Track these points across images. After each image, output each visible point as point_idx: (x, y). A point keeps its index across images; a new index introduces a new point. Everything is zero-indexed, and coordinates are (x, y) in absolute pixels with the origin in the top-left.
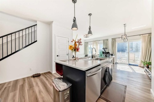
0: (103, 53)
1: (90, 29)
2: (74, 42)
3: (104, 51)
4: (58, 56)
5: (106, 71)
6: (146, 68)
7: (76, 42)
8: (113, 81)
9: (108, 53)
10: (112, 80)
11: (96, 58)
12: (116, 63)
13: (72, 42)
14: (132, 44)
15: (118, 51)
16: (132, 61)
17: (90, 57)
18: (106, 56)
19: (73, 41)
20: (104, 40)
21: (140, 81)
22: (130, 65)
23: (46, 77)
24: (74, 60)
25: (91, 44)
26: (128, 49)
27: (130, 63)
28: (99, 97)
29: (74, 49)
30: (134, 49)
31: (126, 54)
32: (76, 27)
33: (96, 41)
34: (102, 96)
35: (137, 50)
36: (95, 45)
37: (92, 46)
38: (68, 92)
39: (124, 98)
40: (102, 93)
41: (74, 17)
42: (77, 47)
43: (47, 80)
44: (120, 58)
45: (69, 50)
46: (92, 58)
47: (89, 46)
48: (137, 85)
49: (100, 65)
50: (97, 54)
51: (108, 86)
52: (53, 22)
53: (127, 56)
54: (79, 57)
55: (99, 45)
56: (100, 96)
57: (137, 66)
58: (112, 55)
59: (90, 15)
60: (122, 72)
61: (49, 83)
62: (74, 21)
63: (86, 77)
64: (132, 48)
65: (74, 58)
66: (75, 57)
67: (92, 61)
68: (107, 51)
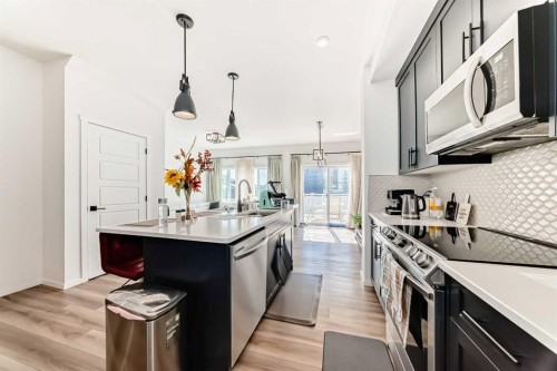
0: (270, 195)
1: (232, 120)
2: (183, 160)
3: (271, 190)
4: (93, 209)
5: (278, 246)
6: (357, 230)
7: (190, 162)
8: (295, 270)
9: (283, 195)
10: (292, 269)
11: (251, 210)
12: (302, 225)
13: (177, 158)
14: (336, 173)
15: (307, 190)
16: (336, 216)
17: (232, 209)
18: (278, 205)
19: (182, 158)
20: (270, 158)
21: (348, 260)
22: (331, 226)
23: (24, 314)
24: (183, 219)
25: (232, 166)
26: (326, 184)
27: (332, 222)
28: (264, 317)
29: (183, 183)
30: (340, 187)
31: (322, 200)
32: (192, 111)
33: (246, 159)
34: (269, 312)
35: (345, 190)
36: (243, 169)
37: (233, 172)
38: (177, 317)
39: (318, 301)
40: (269, 305)
41: (184, 76)
42: (193, 176)
43: (38, 321)
44: (312, 211)
45: (167, 184)
46: (240, 210)
47: (224, 172)
48: (343, 269)
49: (263, 228)
50: (252, 199)
51: (283, 284)
52: (71, 60)
53: (325, 204)
54: (197, 211)
55: (256, 170)
56: (266, 312)
57: (344, 226)
58: (292, 201)
59: (233, 75)
60: (315, 245)
61: (52, 330)
62: (184, 87)
63: (233, 261)
64: (336, 183)
65: (184, 214)
66: (188, 209)
67: (240, 221)
68: (279, 191)
